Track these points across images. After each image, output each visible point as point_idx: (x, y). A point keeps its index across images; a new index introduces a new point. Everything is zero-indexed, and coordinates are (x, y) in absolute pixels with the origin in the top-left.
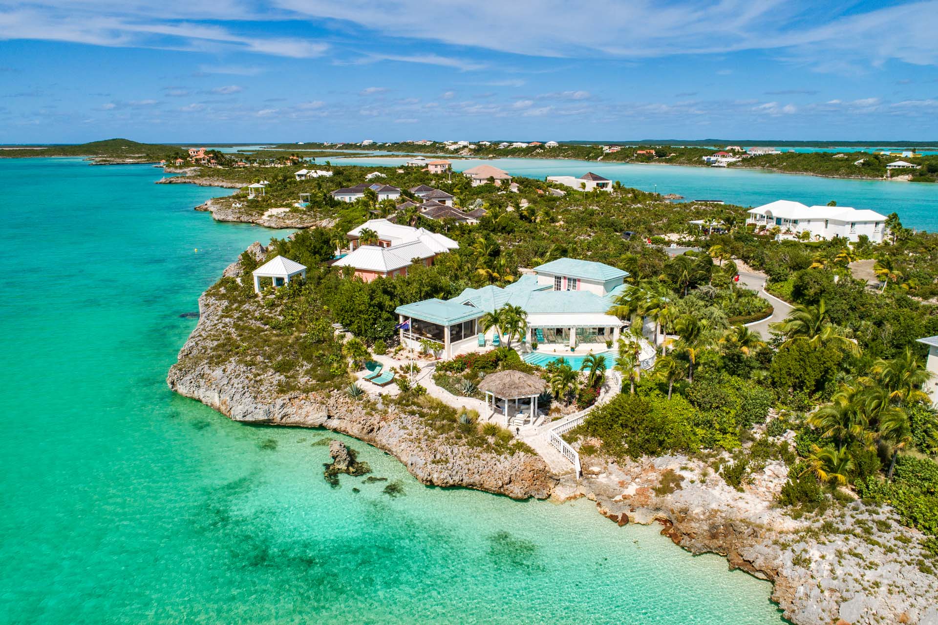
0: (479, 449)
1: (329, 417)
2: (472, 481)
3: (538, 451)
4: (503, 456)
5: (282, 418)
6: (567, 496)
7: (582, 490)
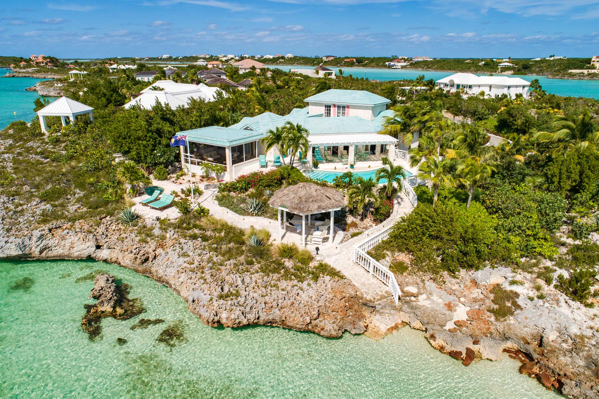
0: (276, 276)
1: (98, 247)
2: (271, 317)
3: (344, 273)
4: (306, 283)
5: (41, 252)
6: (388, 327)
7: (404, 317)
